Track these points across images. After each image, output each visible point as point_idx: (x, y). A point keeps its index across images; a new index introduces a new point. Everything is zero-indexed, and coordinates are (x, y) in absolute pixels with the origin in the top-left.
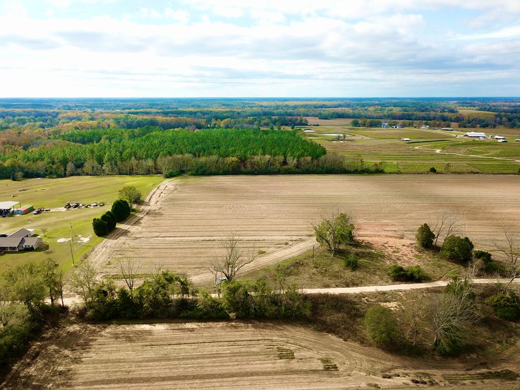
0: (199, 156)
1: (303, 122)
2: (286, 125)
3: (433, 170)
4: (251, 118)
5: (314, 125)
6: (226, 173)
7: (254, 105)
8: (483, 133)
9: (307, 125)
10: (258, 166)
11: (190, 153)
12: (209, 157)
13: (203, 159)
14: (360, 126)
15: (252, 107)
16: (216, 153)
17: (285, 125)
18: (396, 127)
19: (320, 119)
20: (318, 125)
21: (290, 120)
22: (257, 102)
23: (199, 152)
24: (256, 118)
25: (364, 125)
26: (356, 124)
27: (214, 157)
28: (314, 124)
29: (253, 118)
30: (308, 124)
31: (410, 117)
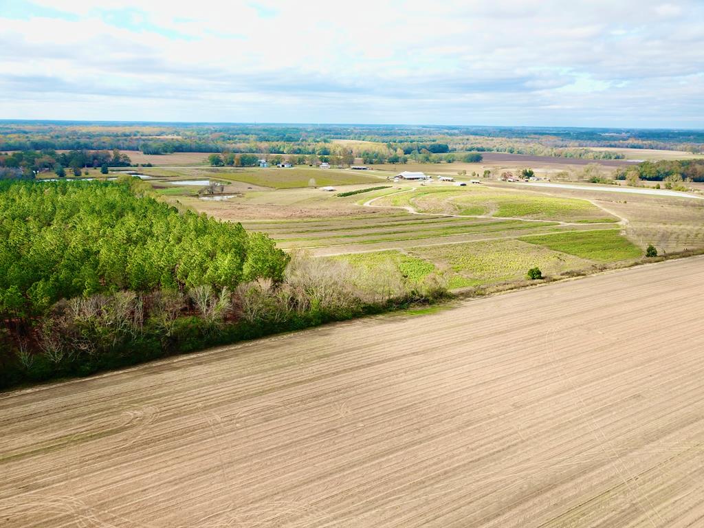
1: (121, 160)
2: (89, 166)
3: (536, 275)
4: (10, 153)
5: (143, 166)
7: (9, 131)
8: (421, 173)
9: (129, 165)
14: (223, 166)
15: (7, 133)
17: (87, 167)
18: (283, 166)
19: (145, 153)
20: (150, 165)
21: (95, 158)
22: (13, 126)
24: (21, 155)
25: (231, 163)
26: (217, 162)
28: (143, 163)
29: (14, 155)
30: (131, 164)
31: (281, 150)
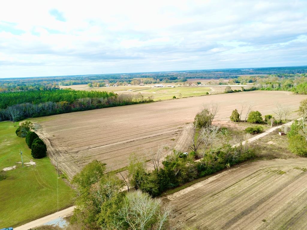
8: (162, 85)
10: (84, 105)
14: (93, 87)
18: (115, 86)
25: (96, 86)
26: (90, 86)
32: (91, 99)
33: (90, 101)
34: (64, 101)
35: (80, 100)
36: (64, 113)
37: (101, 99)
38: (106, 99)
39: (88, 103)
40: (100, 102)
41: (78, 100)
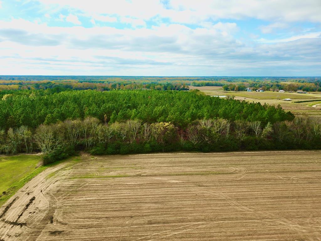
0: (108, 120)
1: (185, 88)
2: (174, 89)
6: (155, 149)
10: (211, 137)
11: (94, 115)
12: (125, 122)
13: (115, 126)
14: (229, 91)
16: (135, 116)
18: (259, 91)
21: (176, 87)
23: (109, 113)
25: (233, 90)
26: (227, 89)
27: (134, 123)
32: (229, 125)
33: (228, 129)
34: (167, 122)
35: (203, 122)
36: (161, 151)
37: (256, 125)
38: (268, 128)
39: (222, 131)
40: (250, 131)
41: (197, 123)
